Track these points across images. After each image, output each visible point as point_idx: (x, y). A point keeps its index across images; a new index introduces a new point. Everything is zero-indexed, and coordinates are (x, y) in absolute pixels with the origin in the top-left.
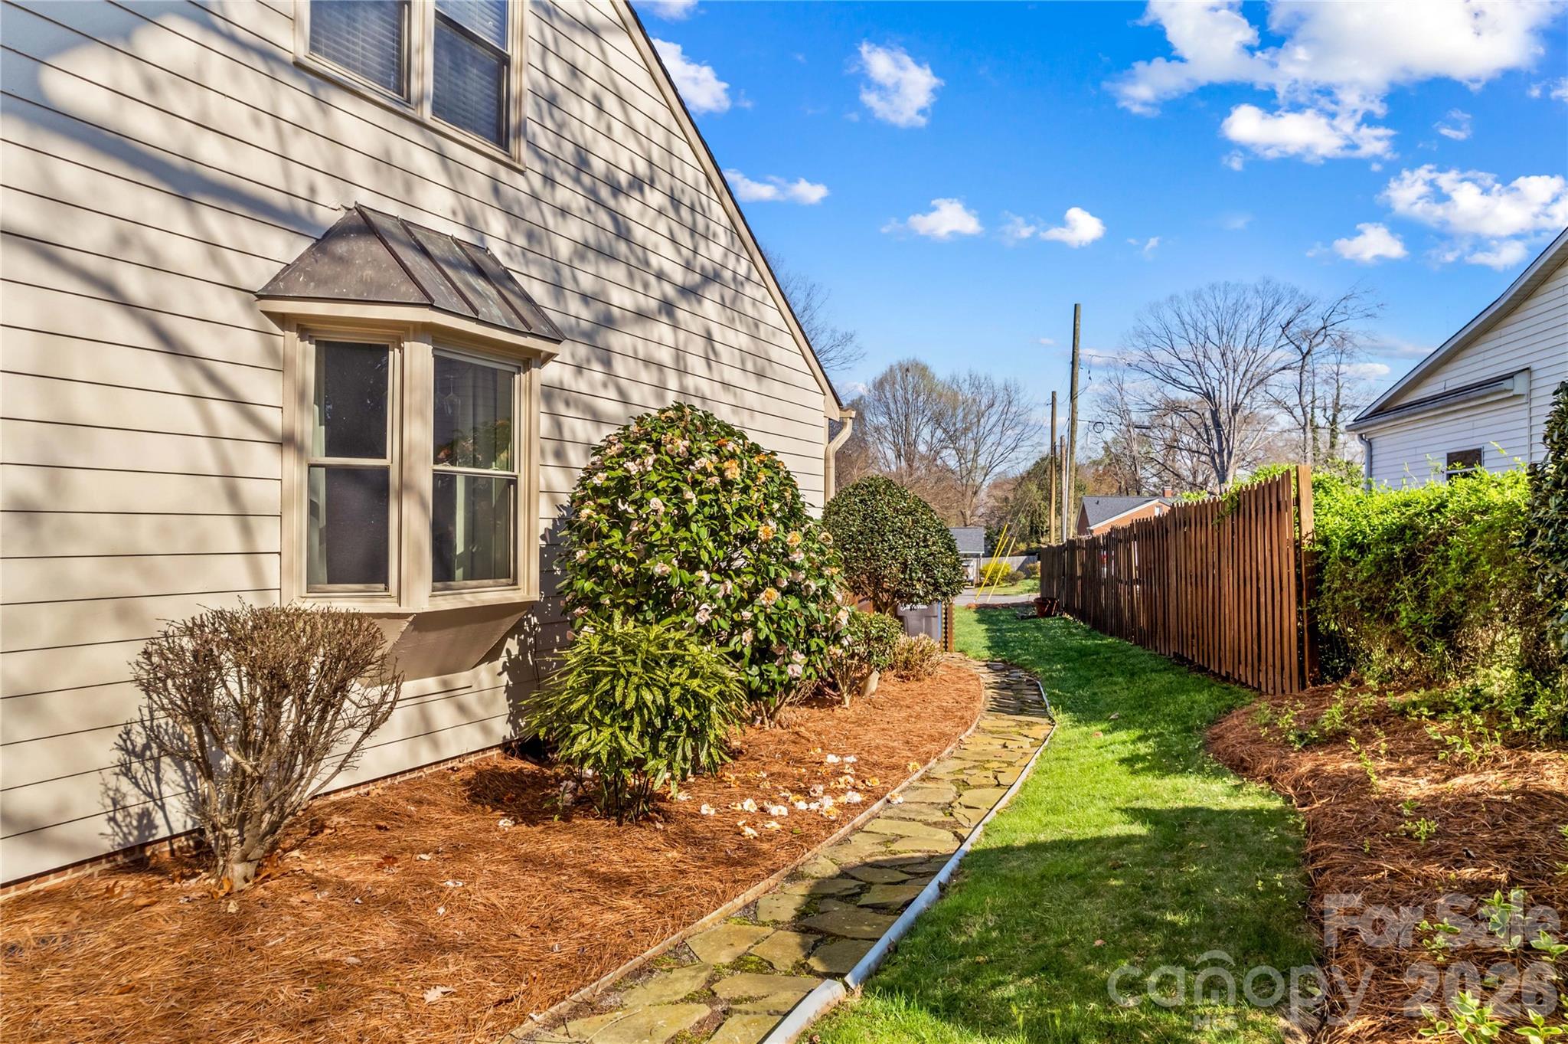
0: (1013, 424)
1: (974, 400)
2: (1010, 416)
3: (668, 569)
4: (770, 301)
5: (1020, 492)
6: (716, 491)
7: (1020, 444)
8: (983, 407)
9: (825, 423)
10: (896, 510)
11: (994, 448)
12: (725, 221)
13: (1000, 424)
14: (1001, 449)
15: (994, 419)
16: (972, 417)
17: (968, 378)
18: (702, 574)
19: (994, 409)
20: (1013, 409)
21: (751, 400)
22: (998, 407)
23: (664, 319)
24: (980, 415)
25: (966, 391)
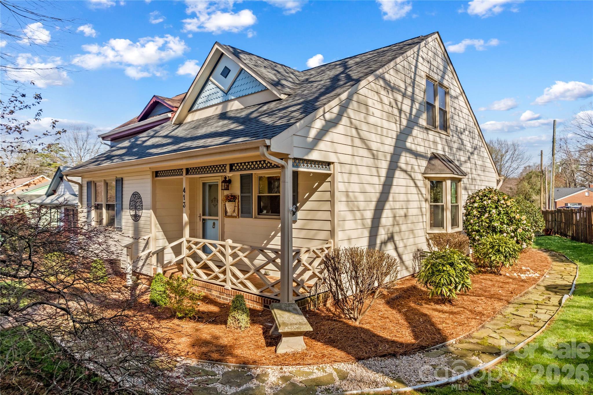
0: (516, 159)
1: (500, 150)
2: (515, 156)
3: (498, 225)
4: (486, 151)
5: (520, 186)
6: (505, 208)
7: (520, 166)
8: (503, 153)
9: (496, 181)
10: (526, 207)
11: (508, 168)
12: (478, 133)
13: (511, 159)
14: (511, 169)
15: (508, 157)
16: (499, 157)
17: (497, 141)
18: (505, 225)
19: (508, 153)
20: (517, 153)
21: (483, 178)
22: (510, 153)
23: (469, 162)
24: (502, 156)
25: (496, 145)
